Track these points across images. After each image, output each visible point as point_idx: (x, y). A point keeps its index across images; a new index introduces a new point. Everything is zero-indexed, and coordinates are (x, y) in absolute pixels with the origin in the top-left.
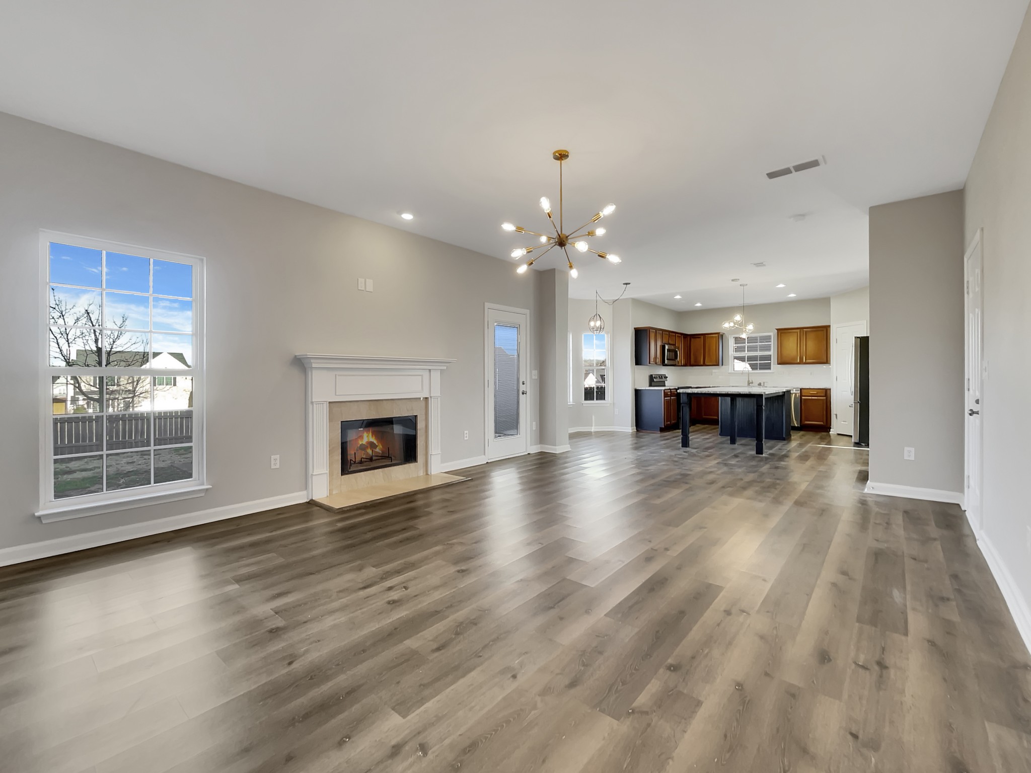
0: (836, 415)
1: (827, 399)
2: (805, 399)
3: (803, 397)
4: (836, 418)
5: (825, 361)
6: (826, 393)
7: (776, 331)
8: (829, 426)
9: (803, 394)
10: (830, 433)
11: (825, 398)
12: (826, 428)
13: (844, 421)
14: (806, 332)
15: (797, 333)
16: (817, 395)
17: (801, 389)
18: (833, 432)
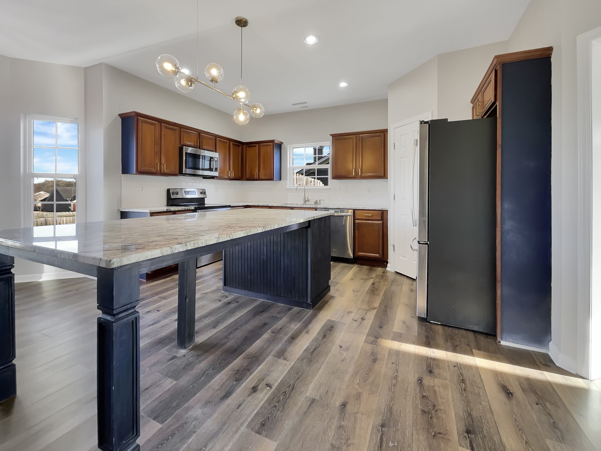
0: (394, 246)
1: (383, 223)
2: (358, 223)
3: (356, 221)
4: (394, 250)
5: (383, 175)
6: (383, 214)
7: (331, 137)
8: (385, 260)
9: (357, 217)
10: (387, 269)
11: (381, 222)
12: (382, 262)
13: (402, 256)
14: (362, 138)
15: (353, 139)
16: (371, 218)
17: (354, 210)
18: (390, 268)
